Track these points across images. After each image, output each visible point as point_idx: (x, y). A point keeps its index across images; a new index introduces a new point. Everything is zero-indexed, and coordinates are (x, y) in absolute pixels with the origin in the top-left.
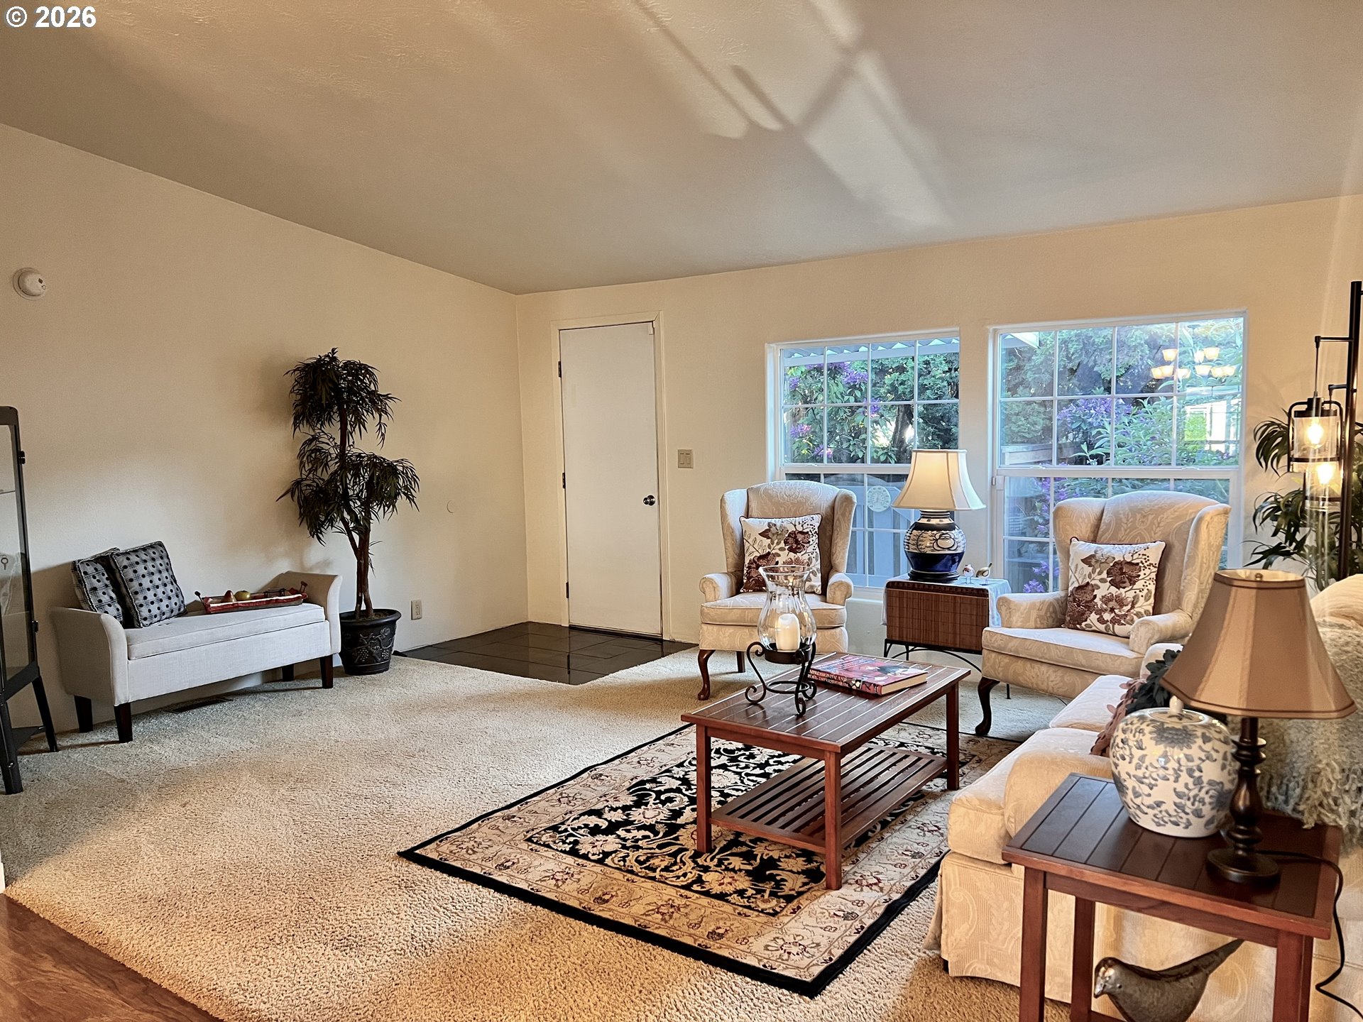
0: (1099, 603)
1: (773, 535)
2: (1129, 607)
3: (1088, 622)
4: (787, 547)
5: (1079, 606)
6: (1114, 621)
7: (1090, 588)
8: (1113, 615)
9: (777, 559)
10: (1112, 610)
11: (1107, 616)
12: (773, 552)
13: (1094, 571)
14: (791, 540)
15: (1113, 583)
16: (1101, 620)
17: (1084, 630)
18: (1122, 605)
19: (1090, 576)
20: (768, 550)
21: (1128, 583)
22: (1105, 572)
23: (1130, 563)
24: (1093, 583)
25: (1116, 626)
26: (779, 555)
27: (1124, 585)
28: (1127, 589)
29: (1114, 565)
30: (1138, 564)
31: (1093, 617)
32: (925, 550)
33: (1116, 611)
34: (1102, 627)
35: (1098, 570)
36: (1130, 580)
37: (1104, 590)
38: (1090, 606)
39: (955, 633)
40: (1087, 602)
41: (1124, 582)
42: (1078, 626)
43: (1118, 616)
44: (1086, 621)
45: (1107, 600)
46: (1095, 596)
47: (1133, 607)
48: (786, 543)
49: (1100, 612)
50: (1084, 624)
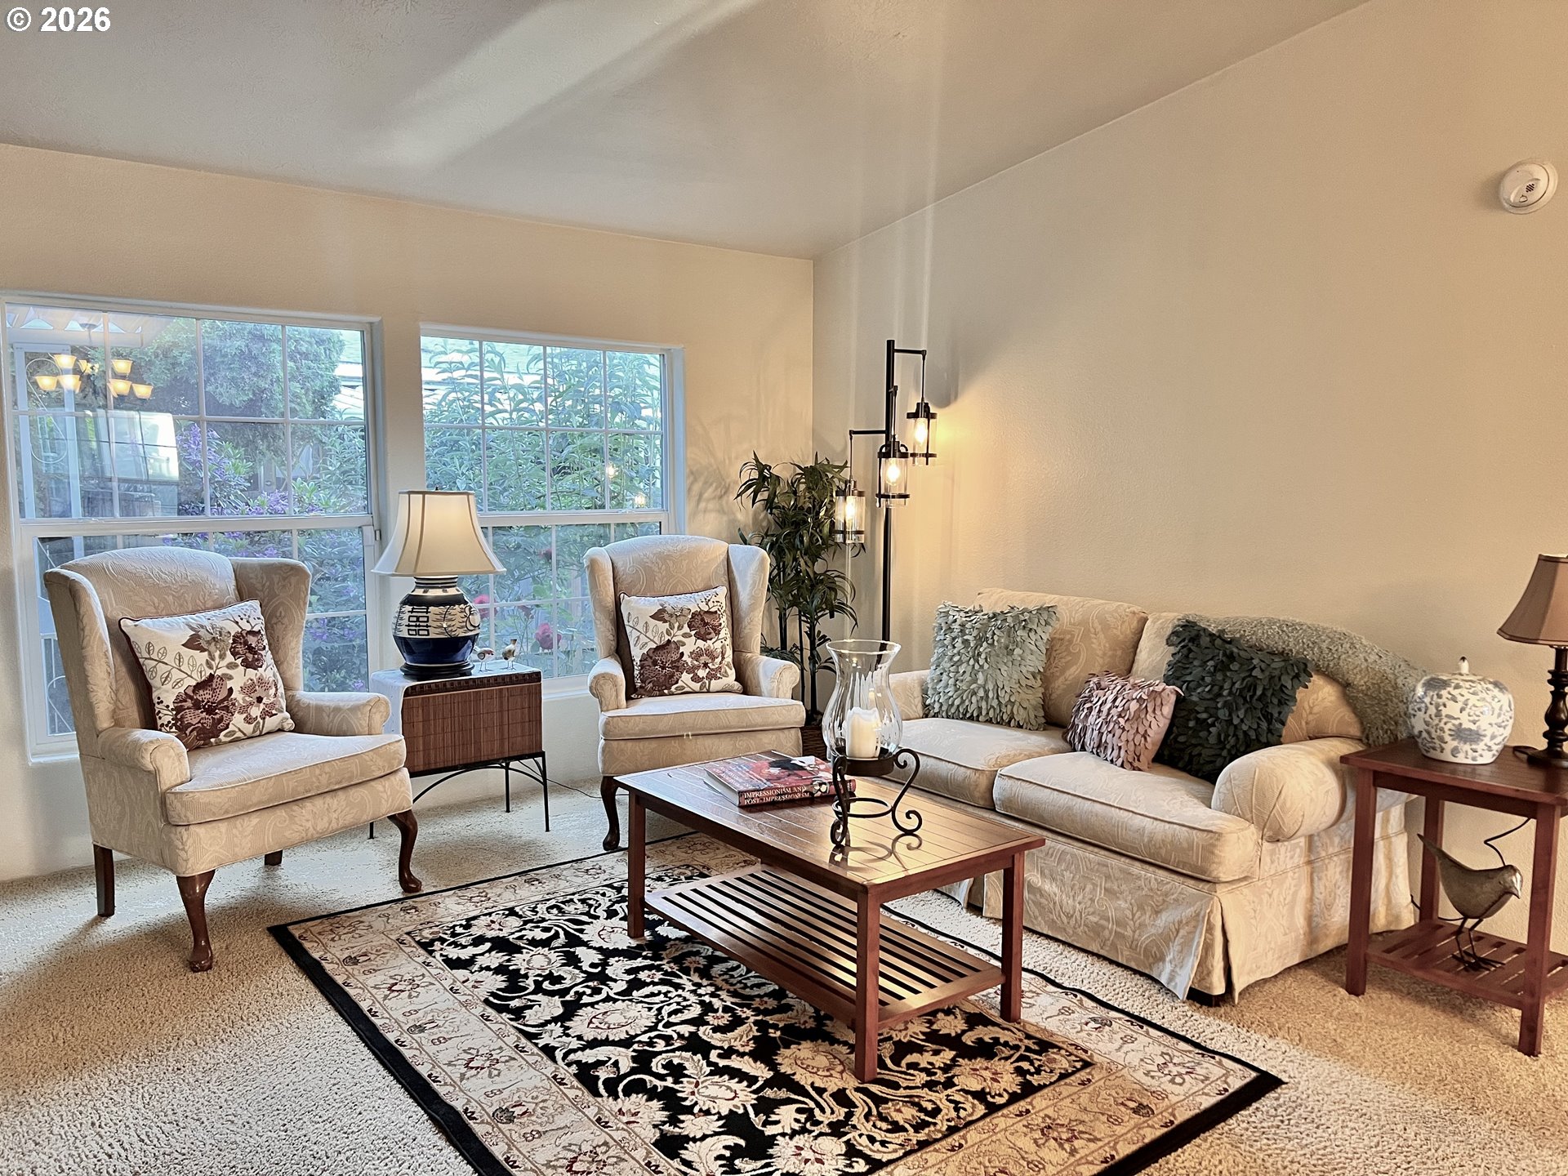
0: (689, 661)
1: (209, 643)
2: (720, 658)
3: (680, 683)
4: (239, 661)
5: (663, 668)
6: (711, 677)
7: (673, 646)
8: (708, 670)
9: (229, 684)
10: (706, 665)
11: (702, 673)
12: (219, 673)
13: (672, 627)
14: (240, 649)
15: (699, 636)
16: (696, 679)
17: (673, 694)
18: (713, 658)
19: (668, 633)
20: (209, 672)
21: (713, 634)
22: (686, 626)
23: (708, 612)
24: (675, 639)
25: (713, 681)
26: (230, 678)
27: (710, 636)
28: (714, 640)
29: (692, 617)
30: (716, 612)
31: (686, 677)
32: (456, 633)
33: (710, 665)
34: (696, 686)
35: (676, 625)
36: (715, 630)
37: (690, 645)
38: (678, 666)
39: (502, 739)
40: (672, 662)
41: (710, 633)
42: (666, 691)
43: (712, 670)
44: (677, 682)
45: (696, 655)
46: (682, 654)
47: (723, 658)
48: (234, 654)
49: (692, 670)
50: (673, 687)
